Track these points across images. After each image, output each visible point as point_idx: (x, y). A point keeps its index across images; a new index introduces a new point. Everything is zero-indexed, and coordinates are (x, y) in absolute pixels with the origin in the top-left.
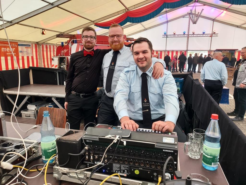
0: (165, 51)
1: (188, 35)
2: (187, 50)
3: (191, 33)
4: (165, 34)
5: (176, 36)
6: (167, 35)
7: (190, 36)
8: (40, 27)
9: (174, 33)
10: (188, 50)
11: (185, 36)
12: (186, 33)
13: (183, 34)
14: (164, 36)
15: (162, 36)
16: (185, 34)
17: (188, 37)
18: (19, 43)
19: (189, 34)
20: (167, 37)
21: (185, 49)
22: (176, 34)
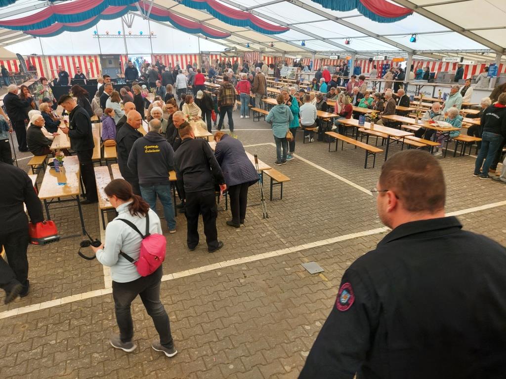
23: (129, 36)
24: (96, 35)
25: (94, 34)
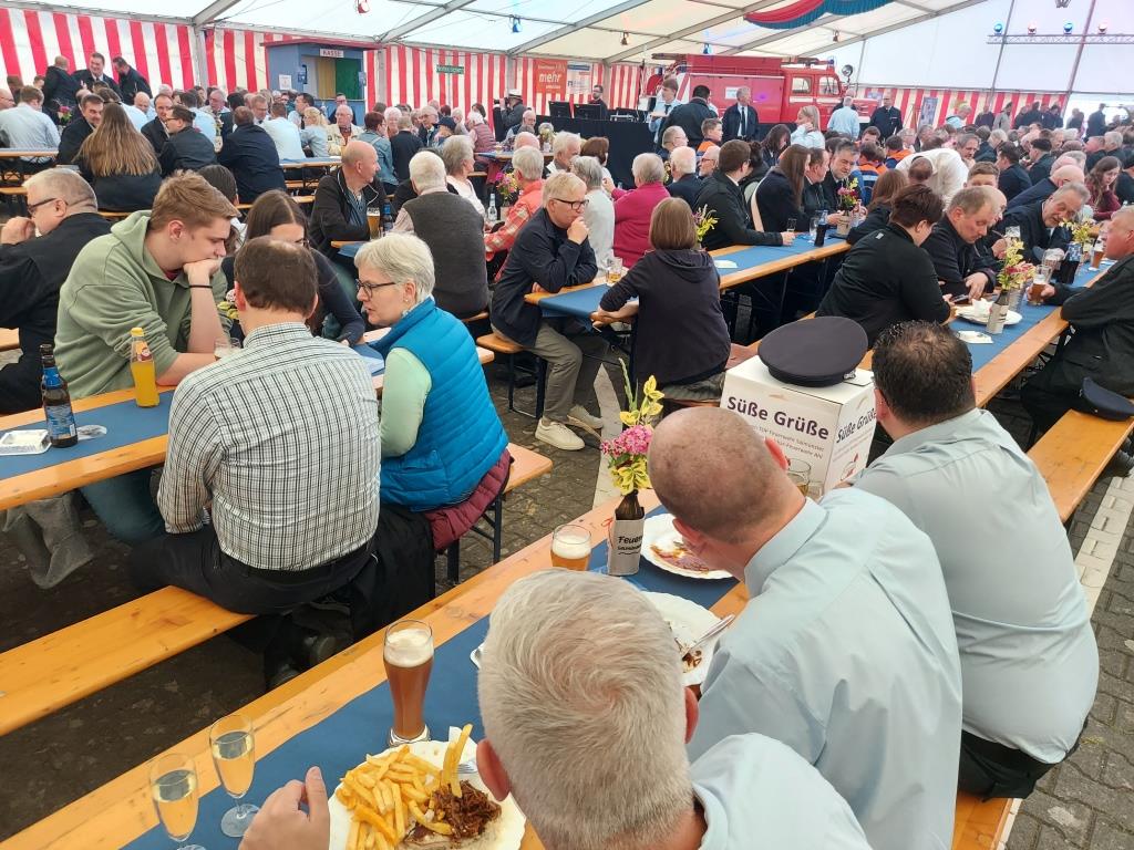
0: (991, 92)
1: (1084, 36)
2: (1070, 92)
3: (1094, 30)
4: (998, 31)
5: (1038, 39)
6: (1005, 36)
7: (1088, 39)
8: (620, 28)
9: (1032, 30)
10: (1074, 89)
11: (1071, 39)
12: (1078, 29)
13: (1062, 32)
14: (993, 40)
15: (987, 40)
16: (1073, 32)
17: (1082, 45)
18: (570, 63)
19: (1089, 33)
20: (1004, 43)
21: (1065, 88)
22: (1038, 32)
23: (1098, 39)
24: (998, 35)
25: (993, 32)
